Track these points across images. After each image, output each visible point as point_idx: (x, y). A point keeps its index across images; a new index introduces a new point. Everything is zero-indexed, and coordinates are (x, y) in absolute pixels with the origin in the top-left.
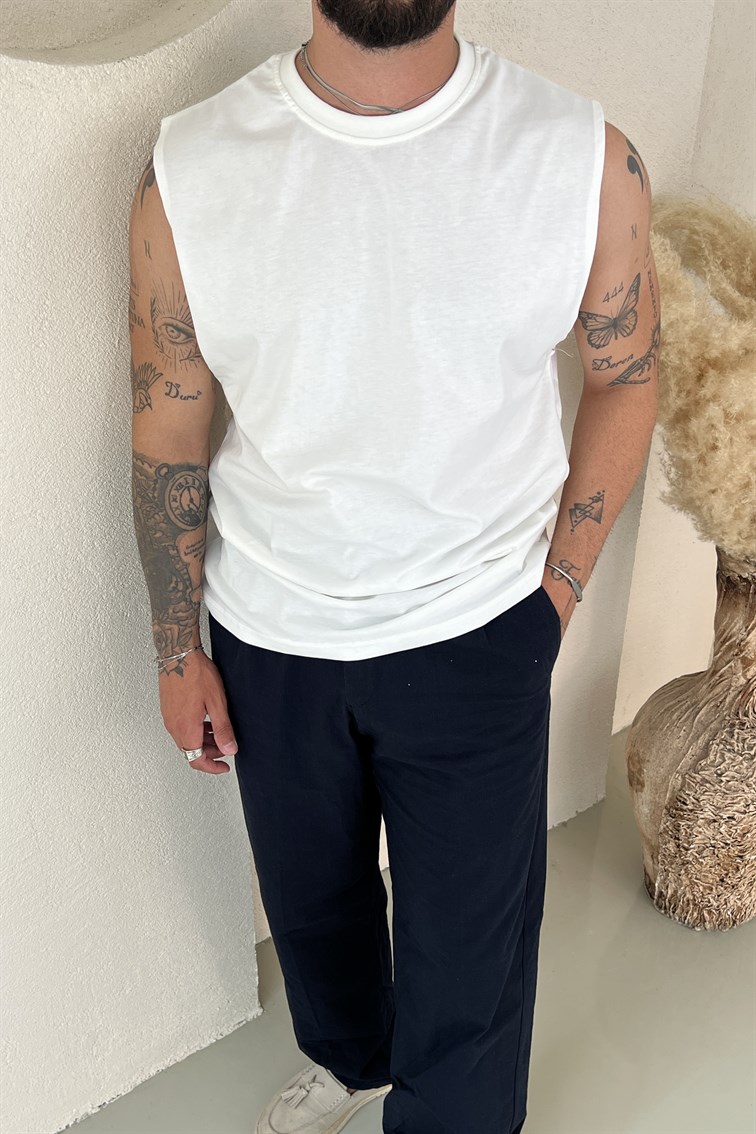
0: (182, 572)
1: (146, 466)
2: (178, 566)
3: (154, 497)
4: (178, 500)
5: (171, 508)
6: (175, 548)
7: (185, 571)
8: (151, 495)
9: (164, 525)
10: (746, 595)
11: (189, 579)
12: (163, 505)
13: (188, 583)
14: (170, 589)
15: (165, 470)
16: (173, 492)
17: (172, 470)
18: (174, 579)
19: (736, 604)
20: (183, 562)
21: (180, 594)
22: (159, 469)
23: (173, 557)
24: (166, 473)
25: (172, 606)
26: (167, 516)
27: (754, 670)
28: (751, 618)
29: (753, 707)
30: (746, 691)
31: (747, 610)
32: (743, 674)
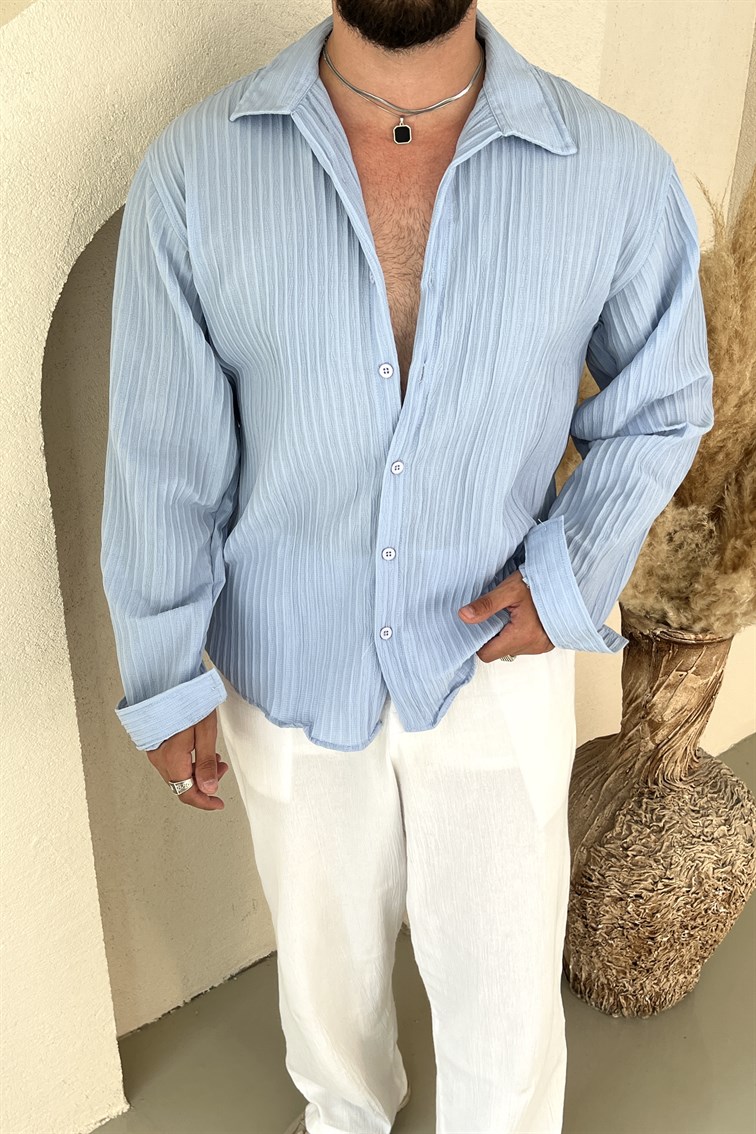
10: (649, 653)
19: (640, 663)
27: (662, 734)
28: (655, 678)
29: (663, 774)
30: (655, 757)
31: (651, 669)
32: (651, 739)
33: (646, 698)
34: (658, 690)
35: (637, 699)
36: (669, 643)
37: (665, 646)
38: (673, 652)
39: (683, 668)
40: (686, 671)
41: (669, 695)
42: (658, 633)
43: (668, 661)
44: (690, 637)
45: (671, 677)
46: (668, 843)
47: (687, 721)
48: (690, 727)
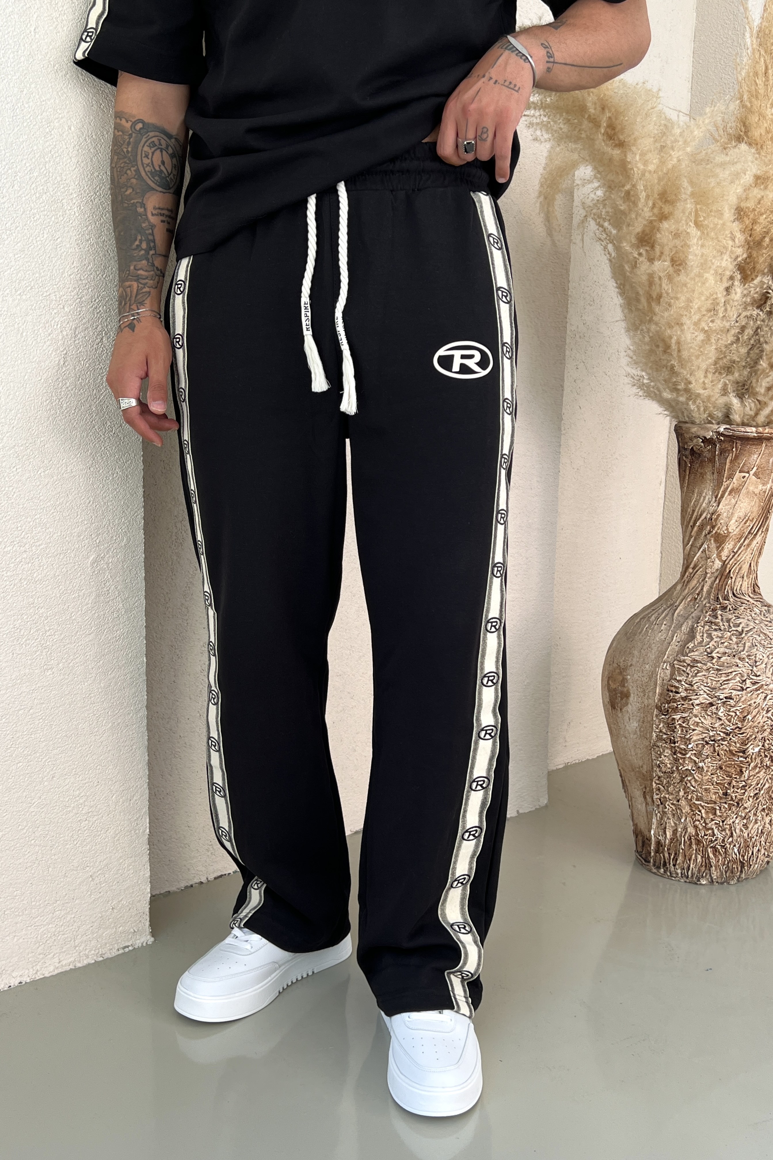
0: (147, 232)
1: (123, 121)
2: (144, 225)
3: (128, 151)
4: (150, 157)
5: (143, 164)
6: (143, 205)
7: (150, 231)
8: (125, 150)
9: (134, 181)
10: (712, 460)
11: (154, 241)
12: (136, 160)
13: (152, 244)
14: (134, 246)
15: (140, 126)
16: (146, 148)
17: (147, 127)
18: (139, 238)
19: (702, 475)
20: (149, 222)
21: (143, 252)
22: (134, 124)
23: (140, 215)
24: (141, 129)
25: (135, 263)
26: (137, 171)
27: (728, 547)
28: (720, 484)
29: (732, 590)
30: (724, 574)
31: (716, 475)
32: (717, 555)
33: (711, 509)
34: (722, 496)
35: (701, 515)
36: (732, 439)
37: (727, 445)
38: (736, 450)
39: (746, 469)
40: (748, 472)
41: (733, 501)
42: (721, 430)
43: (731, 461)
44: (751, 431)
45: (734, 479)
46: (750, 644)
47: (749, 533)
48: (752, 540)
